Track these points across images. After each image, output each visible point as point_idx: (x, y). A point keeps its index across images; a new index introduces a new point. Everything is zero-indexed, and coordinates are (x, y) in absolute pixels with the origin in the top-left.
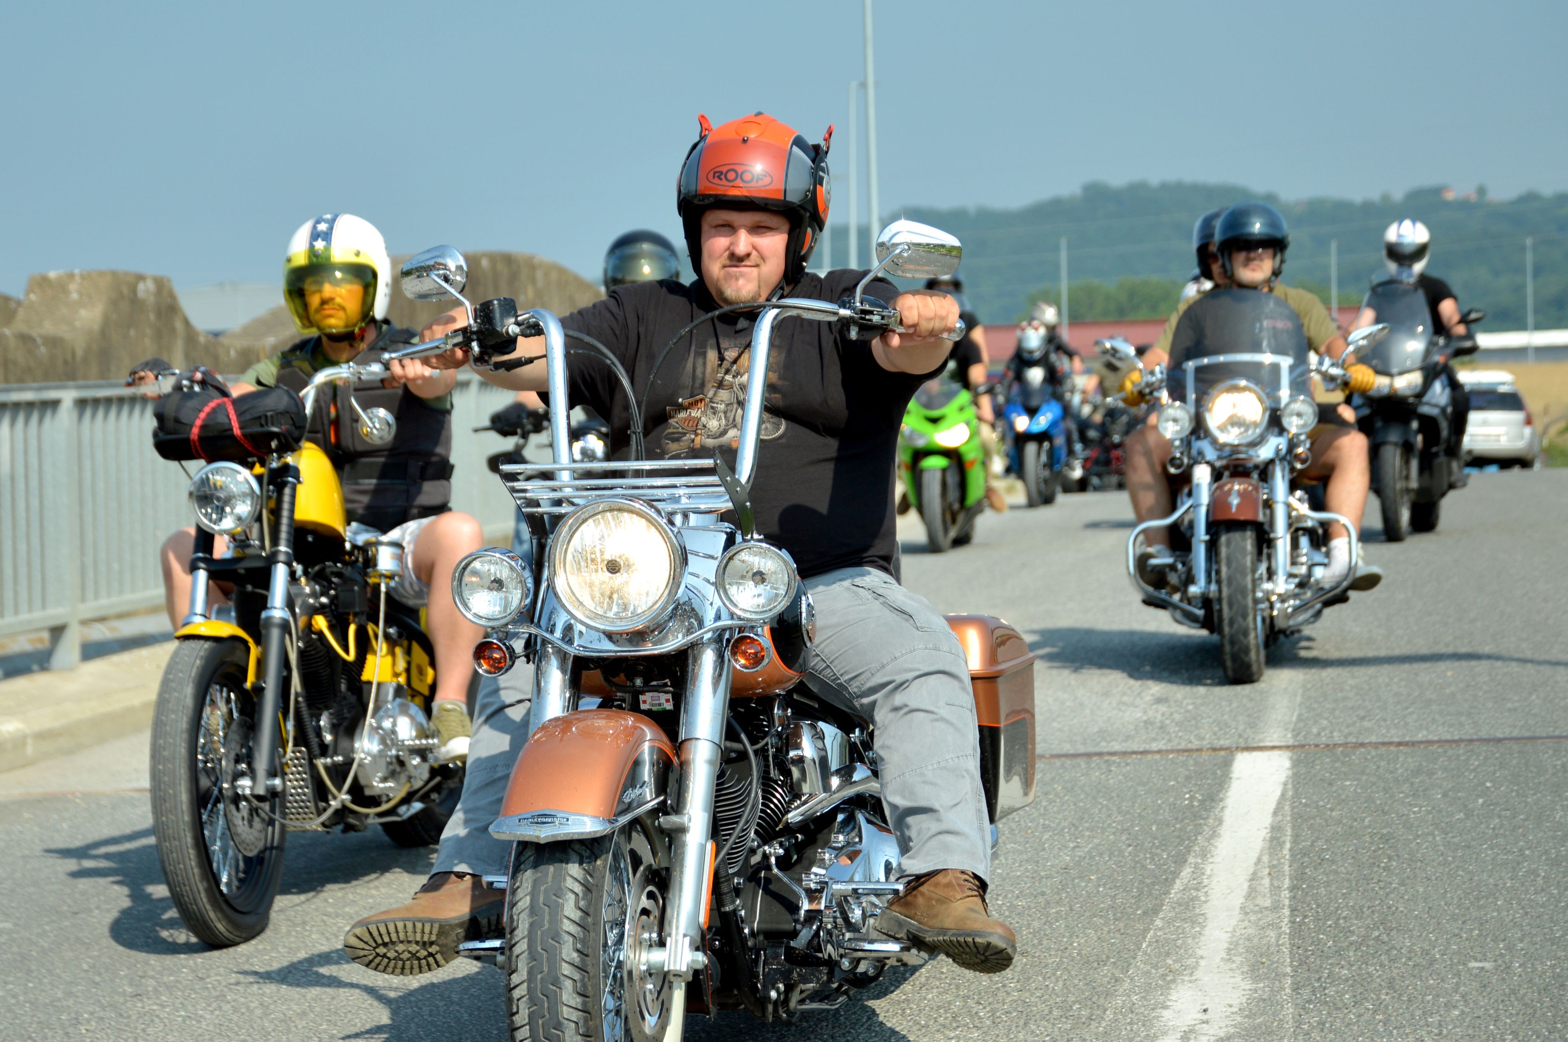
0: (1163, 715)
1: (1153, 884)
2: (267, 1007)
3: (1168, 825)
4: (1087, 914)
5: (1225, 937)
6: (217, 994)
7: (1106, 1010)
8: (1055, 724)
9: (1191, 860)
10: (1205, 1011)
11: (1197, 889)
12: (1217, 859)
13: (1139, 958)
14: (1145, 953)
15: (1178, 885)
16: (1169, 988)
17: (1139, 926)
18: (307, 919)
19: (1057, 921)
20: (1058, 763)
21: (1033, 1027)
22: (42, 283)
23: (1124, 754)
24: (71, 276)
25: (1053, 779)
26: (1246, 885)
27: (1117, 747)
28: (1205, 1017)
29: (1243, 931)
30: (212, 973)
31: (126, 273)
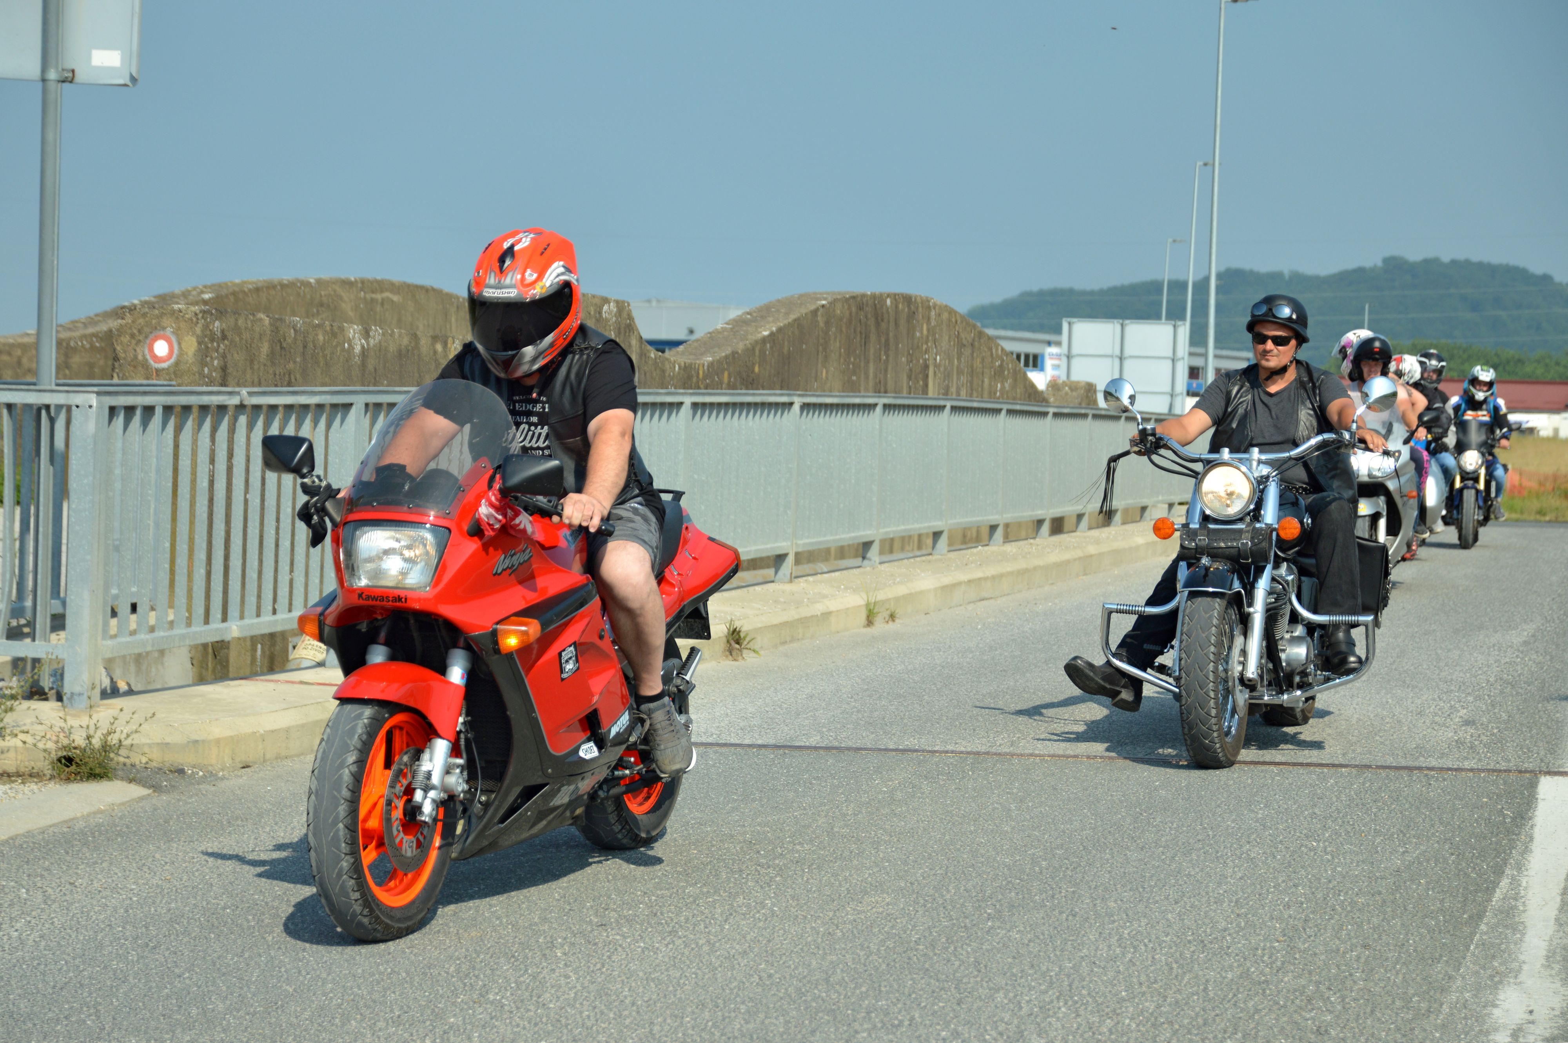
0: (1472, 736)
1: (1476, 891)
2: (714, 945)
3: (1485, 838)
4: (1420, 914)
5: (1544, 945)
6: (670, 929)
7: (1441, 1005)
8: (1378, 738)
9: (1508, 871)
10: (1531, 1012)
11: (1516, 899)
12: (1531, 873)
13: (1468, 958)
14: (1473, 954)
15: (1498, 894)
16: (1497, 989)
17: (1467, 930)
18: (744, 868)
19: (1394, 919)
20: (1383, 773)
21: (1379, 1015)
23: (1441, 769)
25: (1380, 788)
26: (1558, 899)
27: (1434, 763)
28: (1531, 1018)
29: (1559, 941)
30: (665, 910)
31: (594, 296)
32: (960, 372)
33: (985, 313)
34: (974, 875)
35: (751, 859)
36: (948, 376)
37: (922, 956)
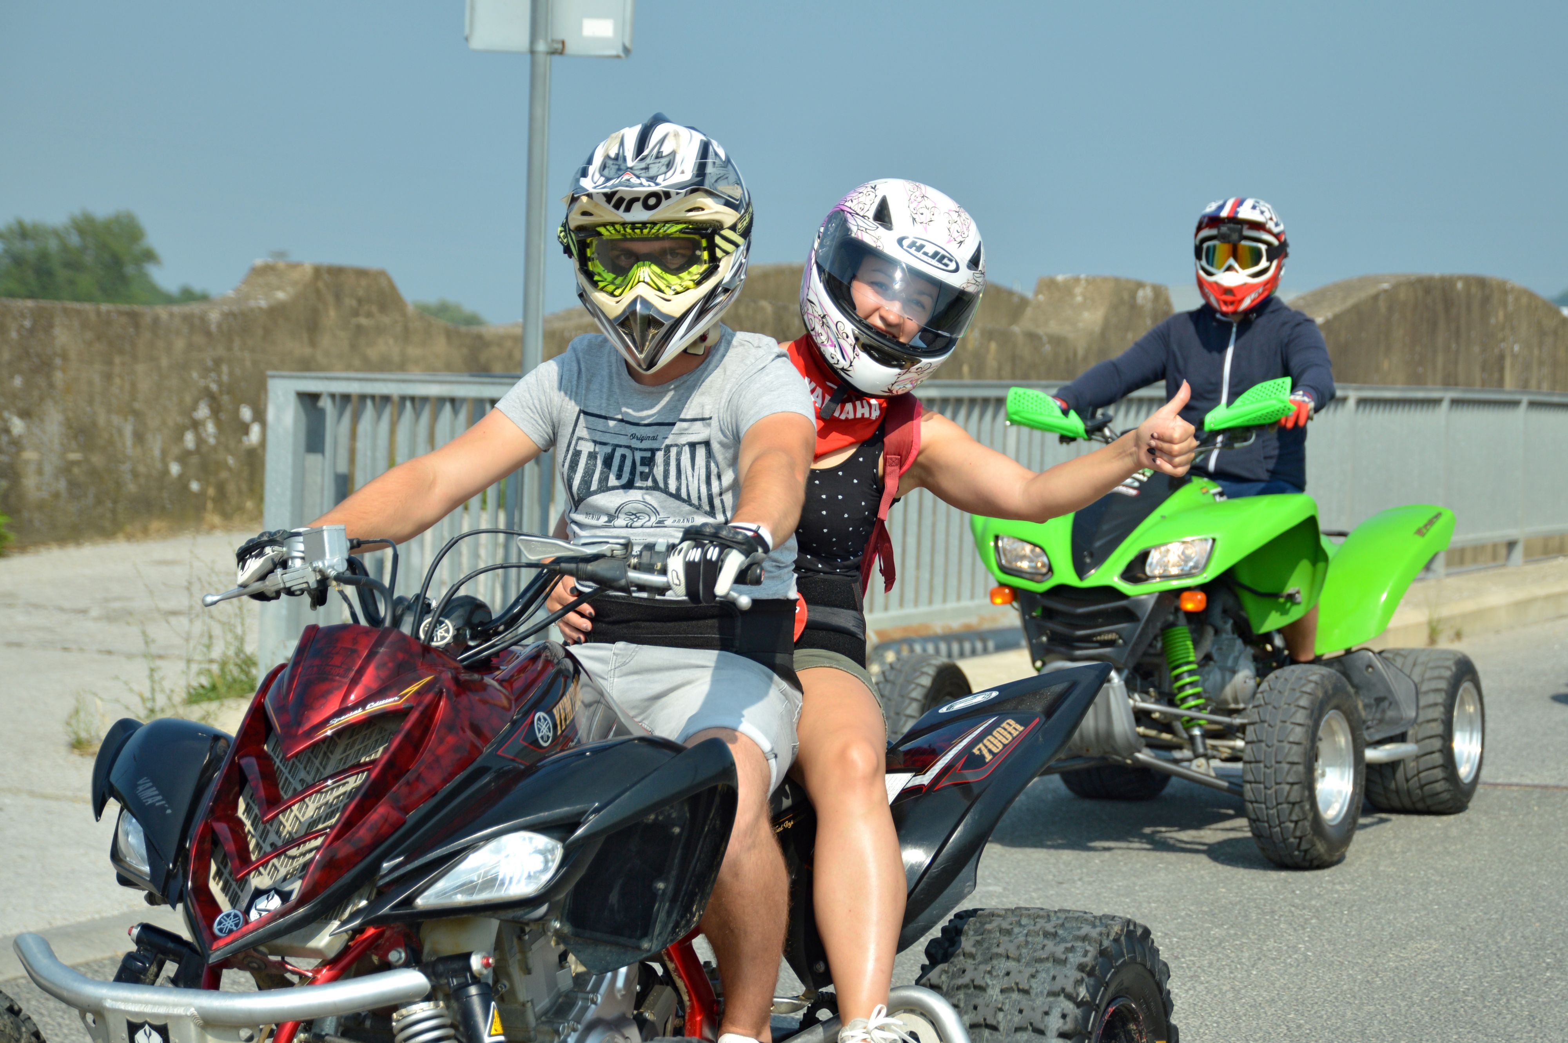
2: (1239, 992)
6: (1191, 974)
18: (1276, 908)
22: (1049, 285)
24: (1077, 280)
30: (1187, 953)
31: (1128, 281)
32: (1541, 363)
34: (1533, 920)
35: (1284, 900)
36: (1527, 367)
37: (1470, 1008)
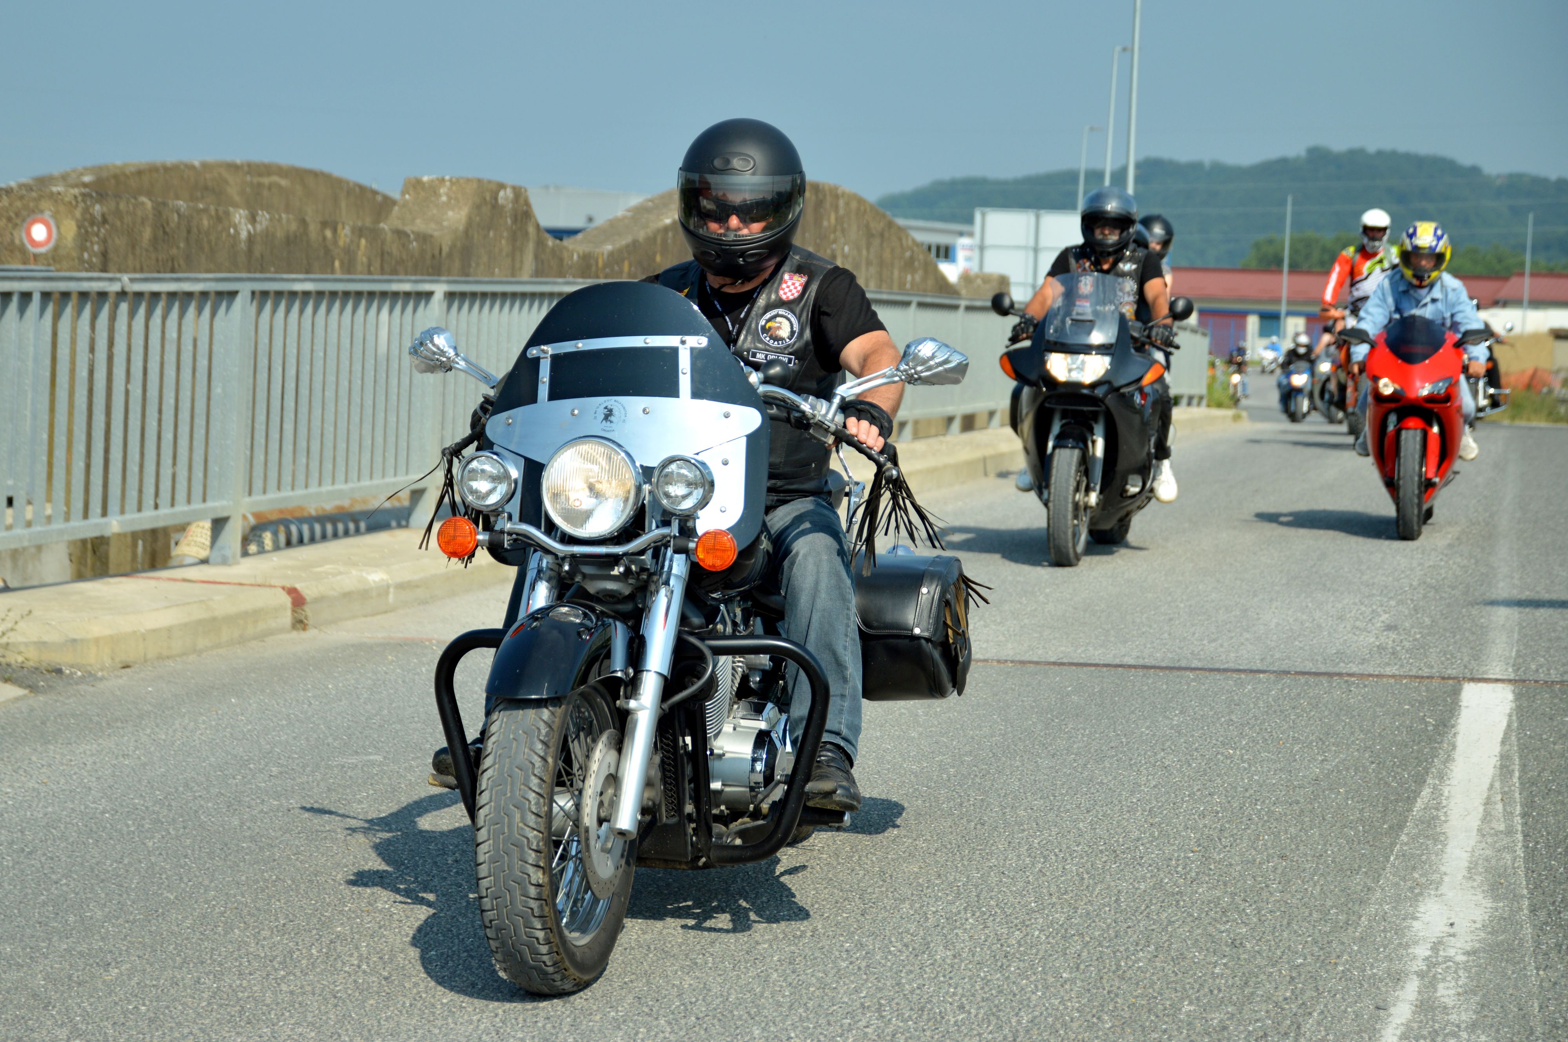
0: (1394, 641)
1: (1397, 801)
3: (1406, 746)
4: (1338, 824)
5: (1466, 856)
7: (1360, 917)
8: (1297, 643)
9: (1429, 781)
10: (1452, 925)
11: (1437, 809)
12: (1453, 782)
13: (1388, 870)
14: (1393, 866)
15: (1419, 804)
16: (1417, 901)
17: (1387, 840)
19: (1312, 829)
20: (1302, 679)
21: (1296, 927)
22: (416, 185)
23: (1362, 676)
24: (442, 181)
25: (1299, 694)
26: (1481, 809)
27: (1354, 669)
28: (1452, 931)
29: (1482, 852)
31: (489, 182)
32: (869, 263)
33: (895, 203)
34: (879, 782)
37: (825, 865)
